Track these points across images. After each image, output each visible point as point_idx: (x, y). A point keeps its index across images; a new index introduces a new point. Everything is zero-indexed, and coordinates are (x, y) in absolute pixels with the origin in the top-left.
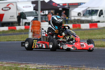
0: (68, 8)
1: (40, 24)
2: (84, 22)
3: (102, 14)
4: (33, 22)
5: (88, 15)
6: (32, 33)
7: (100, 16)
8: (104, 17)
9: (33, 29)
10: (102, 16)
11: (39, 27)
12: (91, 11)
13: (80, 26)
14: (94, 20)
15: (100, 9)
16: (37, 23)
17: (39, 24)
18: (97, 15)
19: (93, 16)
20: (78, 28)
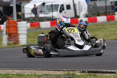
0: (20, 4)
1: (17, 24)
2: (43, 19)
3: (63, 9)
4: (8, 22)
5: (47, 11)
6: (7, 35)
7: (61, 12)
8: (65, 12)
9: (8, 30)
10: (63, 12)
11: (15, 28)
12: (49, 6)
13: (39, 25)
14: (55, 17)
15: (60, 4)
16: (13, 23)
17: (15, 24)
18: (57, 11)
19: (54, 12)
20: (37, 27)
